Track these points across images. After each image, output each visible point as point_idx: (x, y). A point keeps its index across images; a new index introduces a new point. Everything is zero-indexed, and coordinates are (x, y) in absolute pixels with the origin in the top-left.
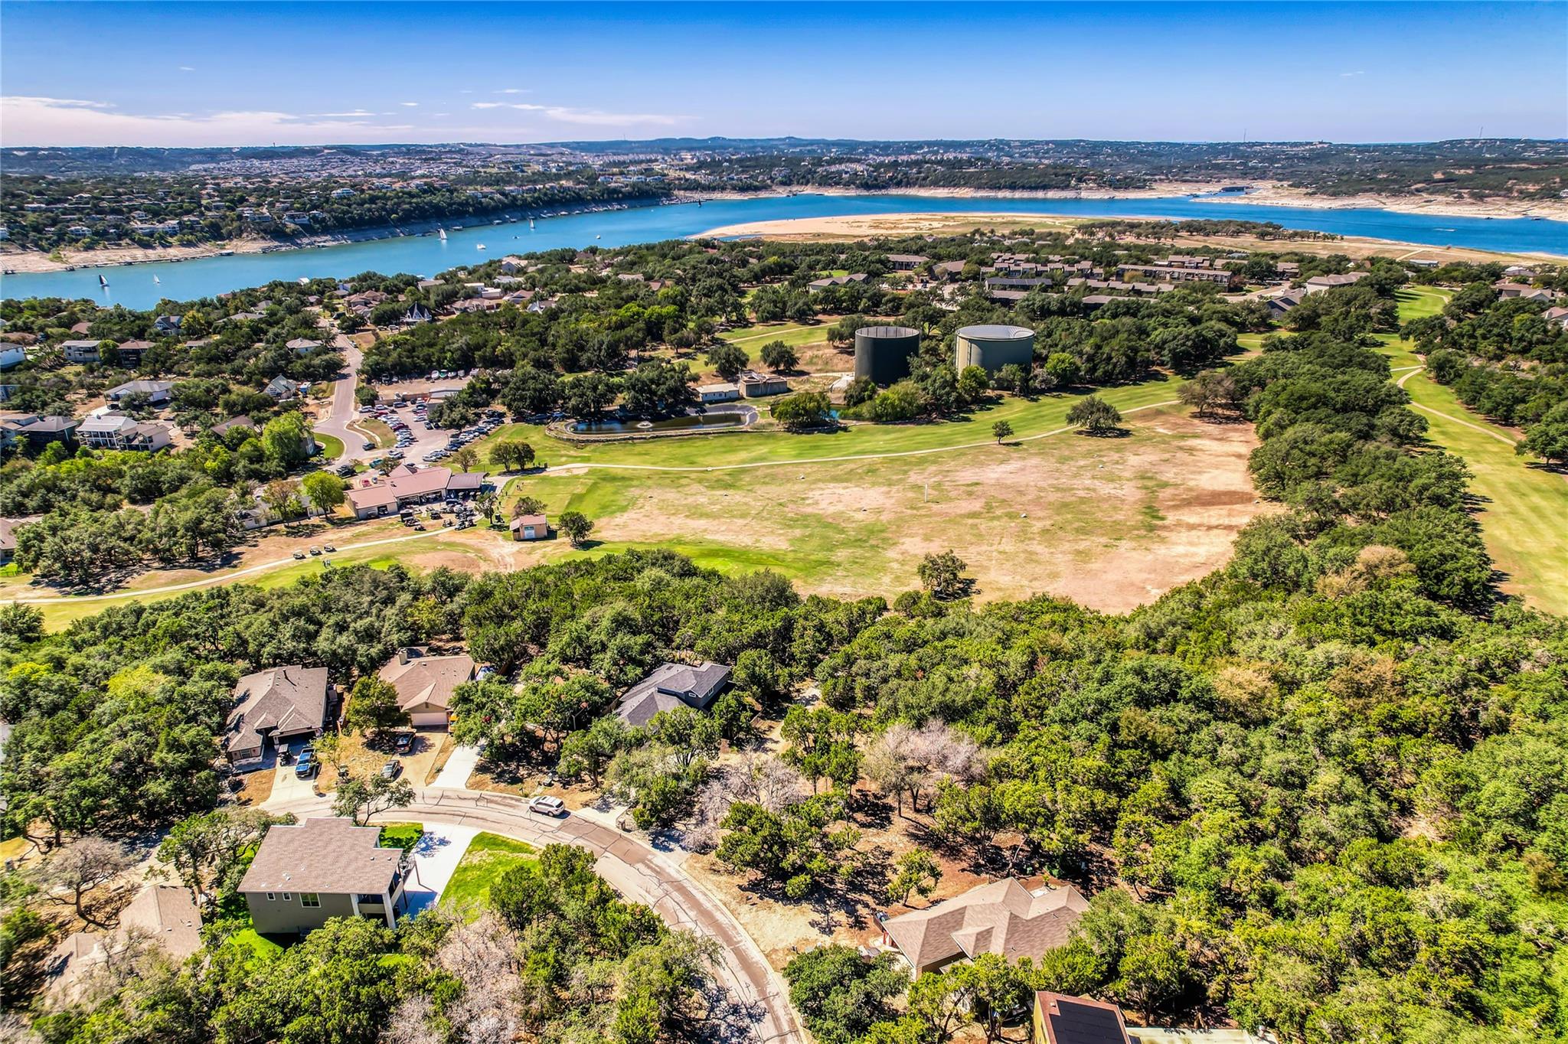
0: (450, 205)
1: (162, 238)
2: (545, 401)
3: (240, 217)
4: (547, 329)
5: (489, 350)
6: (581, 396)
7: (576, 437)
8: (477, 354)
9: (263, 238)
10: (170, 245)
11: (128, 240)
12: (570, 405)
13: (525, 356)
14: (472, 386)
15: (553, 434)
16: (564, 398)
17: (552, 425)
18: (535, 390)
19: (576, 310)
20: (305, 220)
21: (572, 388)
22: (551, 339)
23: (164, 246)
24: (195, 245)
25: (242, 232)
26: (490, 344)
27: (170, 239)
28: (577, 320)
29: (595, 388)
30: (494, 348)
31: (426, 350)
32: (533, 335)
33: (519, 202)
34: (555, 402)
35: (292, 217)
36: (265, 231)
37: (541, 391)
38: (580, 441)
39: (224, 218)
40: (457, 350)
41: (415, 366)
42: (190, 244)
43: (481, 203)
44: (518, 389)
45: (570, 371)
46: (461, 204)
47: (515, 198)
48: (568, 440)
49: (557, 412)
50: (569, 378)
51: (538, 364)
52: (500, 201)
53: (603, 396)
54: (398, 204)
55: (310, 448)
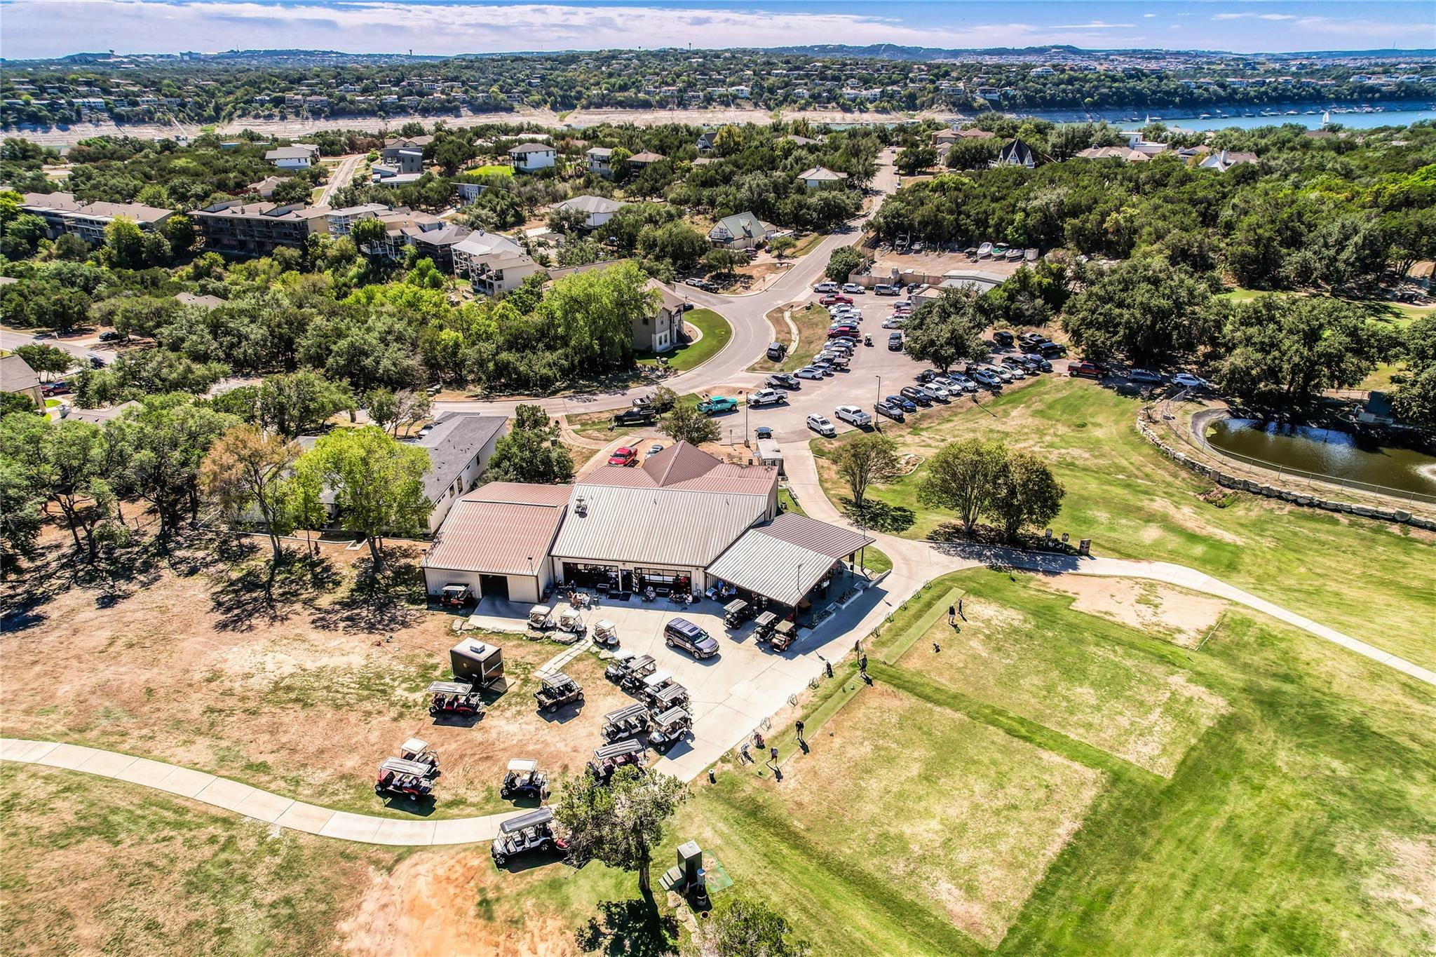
0: (1154, 93)
1: (862, 103)
2: (1163, 339)
3: (937, 89)
4: (1224, 196)
5: (1094, 217)
6: (1264, 349)
7: (1215, 461)
8: (1069, 224)
9: (950, 110)
10: (867, 110)
11: (834, 104)
12: (1225, 365)
13: (1159, 236)
14: (1023, 278)
15: (1153, 433)
16: (1213, 342)
17: (1161, 407)
18: (1146, 309)
19: (1298, 170)
20: (995, 96)
21: (1245, 322)
22: (1226, 213)
23: (861, 111)
24: (888, 113)
25: (933, 103)
26: (1101, 207)
27: (869, 105)
28: (1297, 186)
29: (1312, 336)
30: (1105, 215)
31: (986, 205)
32: (1194, 202)
33: (1239, 96)
34: (1190, 347)
35: (984, 92)
36: (954, 104)
37: (1162, 314)
38: (1221, 480)
39: (923, 89)
40: (1036, 210)
41: (959, 229)
42: (884, 111)
43: (1192, 93)
44: (1105, 300)
45: (1250, 283)
46: (1167, 93)
47: (1235, 91)
48: (1189, 466)
49: (1187, 376)
50: (1242, 298)
51: (1179, 255)
52: (1215, 93)
53: (1333, 360)
54: (1097, 88)
55: (660, 339)
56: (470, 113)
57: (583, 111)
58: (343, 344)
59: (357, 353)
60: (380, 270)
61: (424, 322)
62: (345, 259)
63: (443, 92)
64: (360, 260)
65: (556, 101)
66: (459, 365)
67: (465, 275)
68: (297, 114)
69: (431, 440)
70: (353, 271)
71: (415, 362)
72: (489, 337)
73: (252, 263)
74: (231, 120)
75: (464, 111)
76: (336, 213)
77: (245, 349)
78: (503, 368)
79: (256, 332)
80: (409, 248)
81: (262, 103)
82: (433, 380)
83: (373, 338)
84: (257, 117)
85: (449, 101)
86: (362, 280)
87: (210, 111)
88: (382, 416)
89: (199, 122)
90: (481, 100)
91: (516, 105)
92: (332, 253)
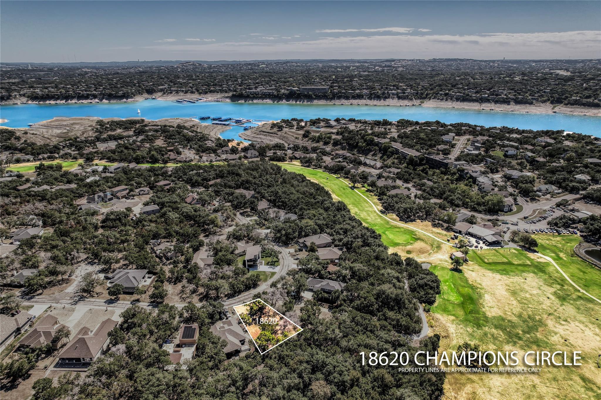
38: (576, 254)
48: (575, 251)
55: (506, 209)
56: (514, 104)
57: (564, 106)
58: (451, 198)
59: (452, 200)
60: (461, 178)
61: (465, 196)
62: (454, 174)
63: (506, 95)
64: (457, 175)
65: (554, 100)
66: (467, 205)
67: (477, 185)
68: (451, 99)
69: (459, 215)
70: (455, 177)
71: (460, 203)
72: (474, 202)
73: (435, 170)
74: (430, 99)
75: (512, 103)
76: (455, 163)
77: (435, 194)
78: (474, 208)
79: (437, 192)
80: (468, 175)
81: (441, 94)
82: (463, 206)
83: (455, 198)
84: (438, 99)
85: (507, 99)
86: (457, 180)
87: (424, 96)
88: (453, 210)
89: (420, 99)
90: (519, 99)
91: (534, 101)
92: (452, 172)
